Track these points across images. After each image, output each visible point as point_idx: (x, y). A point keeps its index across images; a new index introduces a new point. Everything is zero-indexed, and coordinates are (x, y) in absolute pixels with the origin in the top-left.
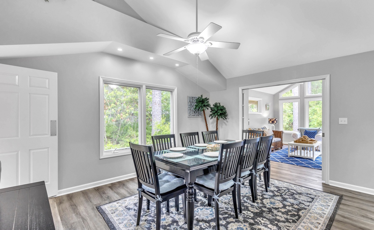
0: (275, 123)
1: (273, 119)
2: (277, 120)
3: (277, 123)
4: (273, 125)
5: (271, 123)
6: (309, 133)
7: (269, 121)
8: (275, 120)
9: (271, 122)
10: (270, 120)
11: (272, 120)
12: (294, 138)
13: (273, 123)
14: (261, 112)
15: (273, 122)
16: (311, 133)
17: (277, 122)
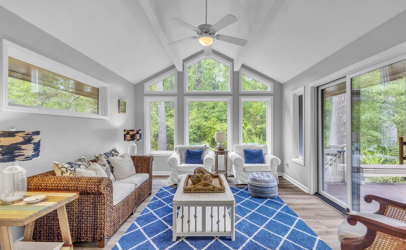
0: (138, 140)
1: (133, 131)
2: (140, 132)
3: (140, 139)
4: (133, 143)
5: (128, 140)
6: (193, 155)
7: (125, 136)
8: (138, 133)
9: (128, 137)
10: (128, 133)
11: (131, 133)
12: (171, 166)
13: (133, 140)
14: (106, 114)
15: (133, 138)
16: (196, 155)
17: (140, 136)
